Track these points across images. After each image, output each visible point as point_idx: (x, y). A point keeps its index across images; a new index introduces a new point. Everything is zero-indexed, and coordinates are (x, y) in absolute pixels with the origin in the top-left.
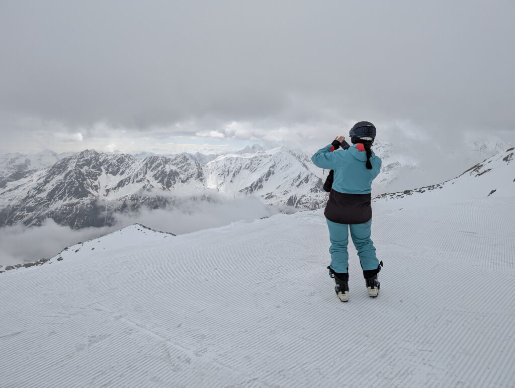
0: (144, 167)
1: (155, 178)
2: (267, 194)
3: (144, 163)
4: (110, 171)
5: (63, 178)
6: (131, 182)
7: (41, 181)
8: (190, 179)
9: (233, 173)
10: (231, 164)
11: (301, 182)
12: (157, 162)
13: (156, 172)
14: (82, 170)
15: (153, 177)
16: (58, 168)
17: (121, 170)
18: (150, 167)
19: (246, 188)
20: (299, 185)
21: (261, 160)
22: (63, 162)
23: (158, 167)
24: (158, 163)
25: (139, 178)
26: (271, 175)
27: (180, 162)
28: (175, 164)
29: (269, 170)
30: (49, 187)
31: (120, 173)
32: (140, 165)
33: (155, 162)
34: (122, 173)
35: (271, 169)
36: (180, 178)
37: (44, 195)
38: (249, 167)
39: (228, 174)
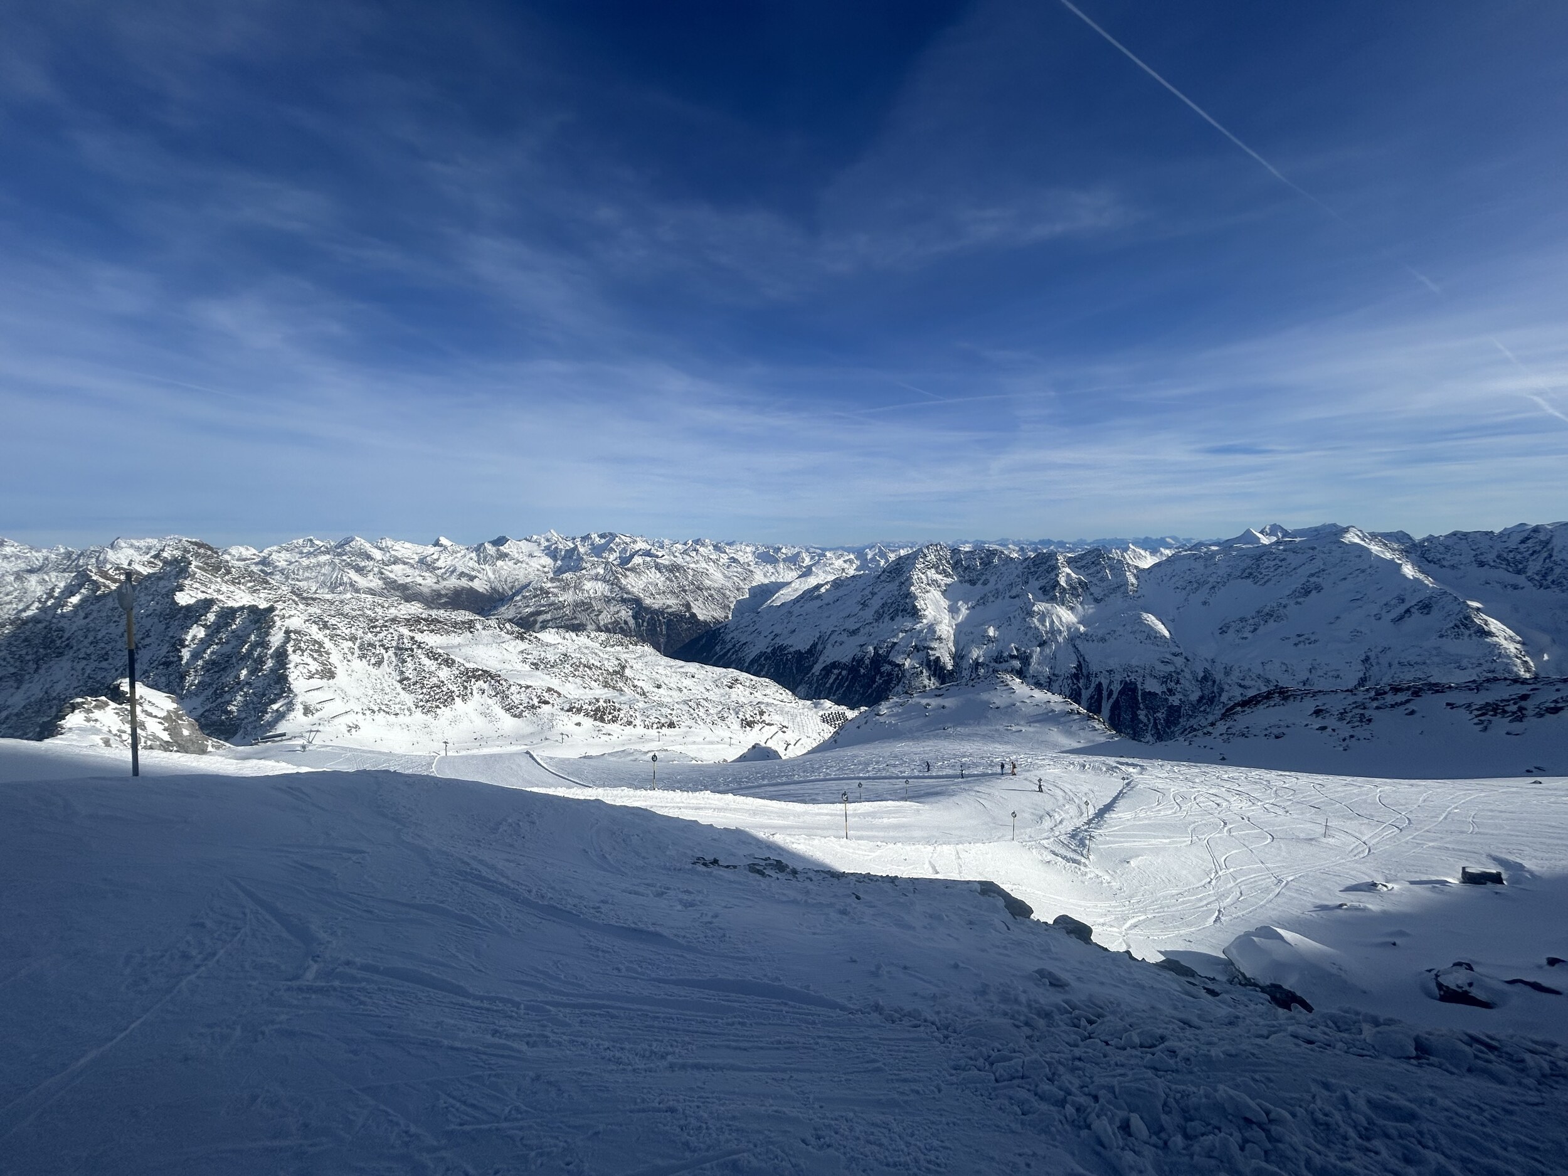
0: (1023, 573)
1: (1044, 592)
2: (1299, 636)
3: (1025, 565)
4: (967, 578)
5: (896, 588)
6: (1000, 598)
7: (867, 592)
8: (1112, 596)
9: (1210, 585)
10: (1206, 566)
11: (1408, 611)
12: (1049, 563)
13: (1045, 581)
14: (923, 576)
15: (1040, 589)
16: (890, 572)
17: (984, 578)
18: (1036, 572)
19: (1242, 620)
20: (1401, 618)
21: (1284, 560)
22: (898, 564)
23: (1049, 572)
24: (1050, 566)
25: (1014, 593)
26: (1314, 592)
27: (1093, 563)
28: (1083, 566)
29: (1308, 581)
30: (876, 603)
31: (981, 581)
32: (1016, 568)
33: (1045, 563)
34: (985, 583)
35: (1312, 579)
36: (1092, 594)
37: (869, 614)
38: (1251, 574)
39: (1197, 589)
